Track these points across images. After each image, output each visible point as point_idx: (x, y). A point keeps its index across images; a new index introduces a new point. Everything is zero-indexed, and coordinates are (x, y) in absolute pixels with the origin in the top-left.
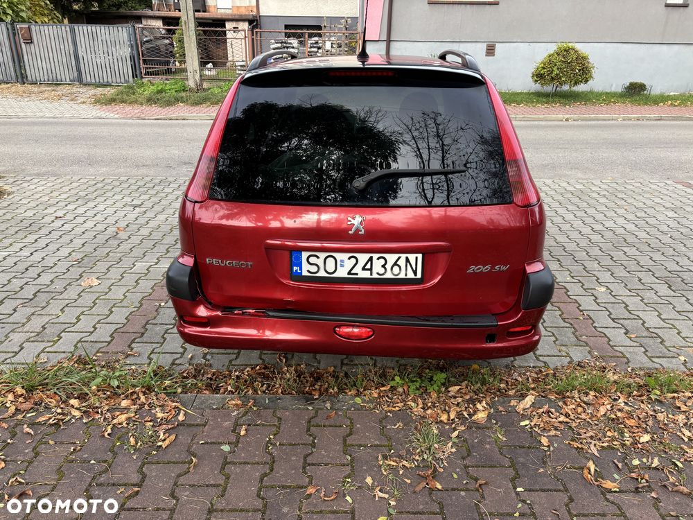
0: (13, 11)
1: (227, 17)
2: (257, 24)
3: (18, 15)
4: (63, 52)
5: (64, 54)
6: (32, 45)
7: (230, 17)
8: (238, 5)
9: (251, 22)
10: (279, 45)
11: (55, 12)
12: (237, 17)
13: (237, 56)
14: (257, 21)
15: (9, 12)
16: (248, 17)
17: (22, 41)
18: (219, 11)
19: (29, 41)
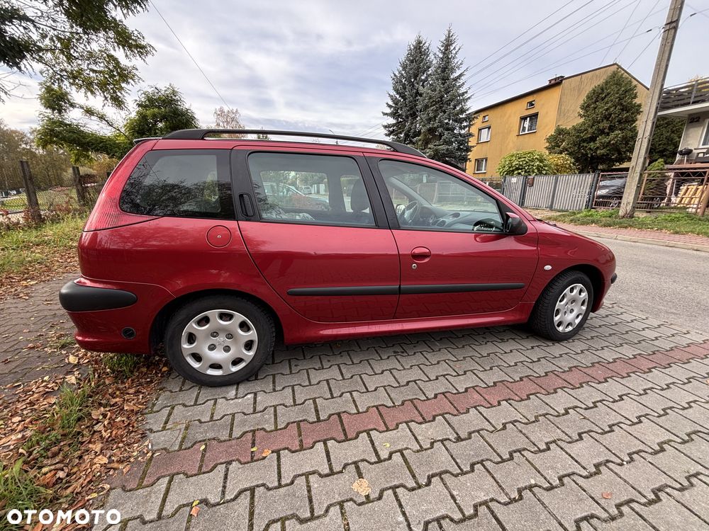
4: (547, 191)
5: (547, 193)
17: (528, 185)
19: (532, 185)
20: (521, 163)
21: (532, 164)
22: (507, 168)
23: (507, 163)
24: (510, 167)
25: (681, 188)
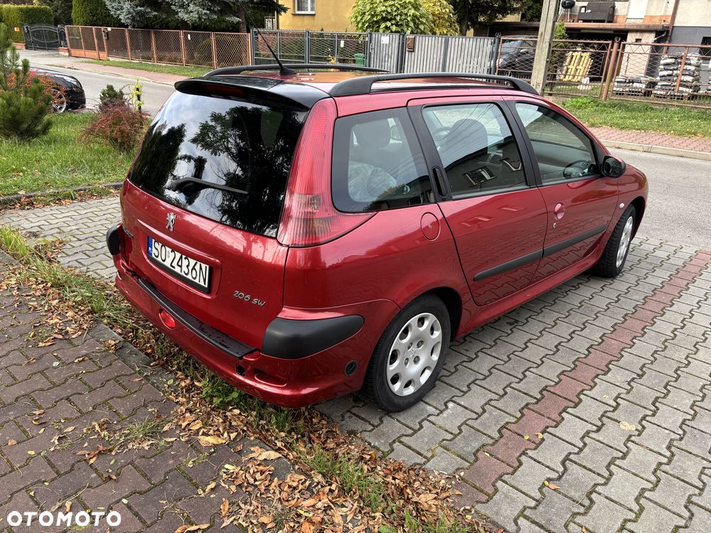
0: (415, 23)
1: (631, 28)
2: (667, 36)
3: (417, 28)
4: (435, 61)
5: (435, 63)
6: (413, 53)
7: (635, 28)
8: (653, 15)
9: (658, 33)
10: (672, 61)
11: (456, 24)
12: (643, 28)
13: (631, 70)
14: (668, 32)
15: (411, 24)
16: (656, 28)
17: (407, 49)
18: (628, 21)
19: (412, 50)
20: (389, 10)
21: (405, 11)
22: (367, 17)
23: (368, 8)
24: (373, 16)
25: (567, 55)
